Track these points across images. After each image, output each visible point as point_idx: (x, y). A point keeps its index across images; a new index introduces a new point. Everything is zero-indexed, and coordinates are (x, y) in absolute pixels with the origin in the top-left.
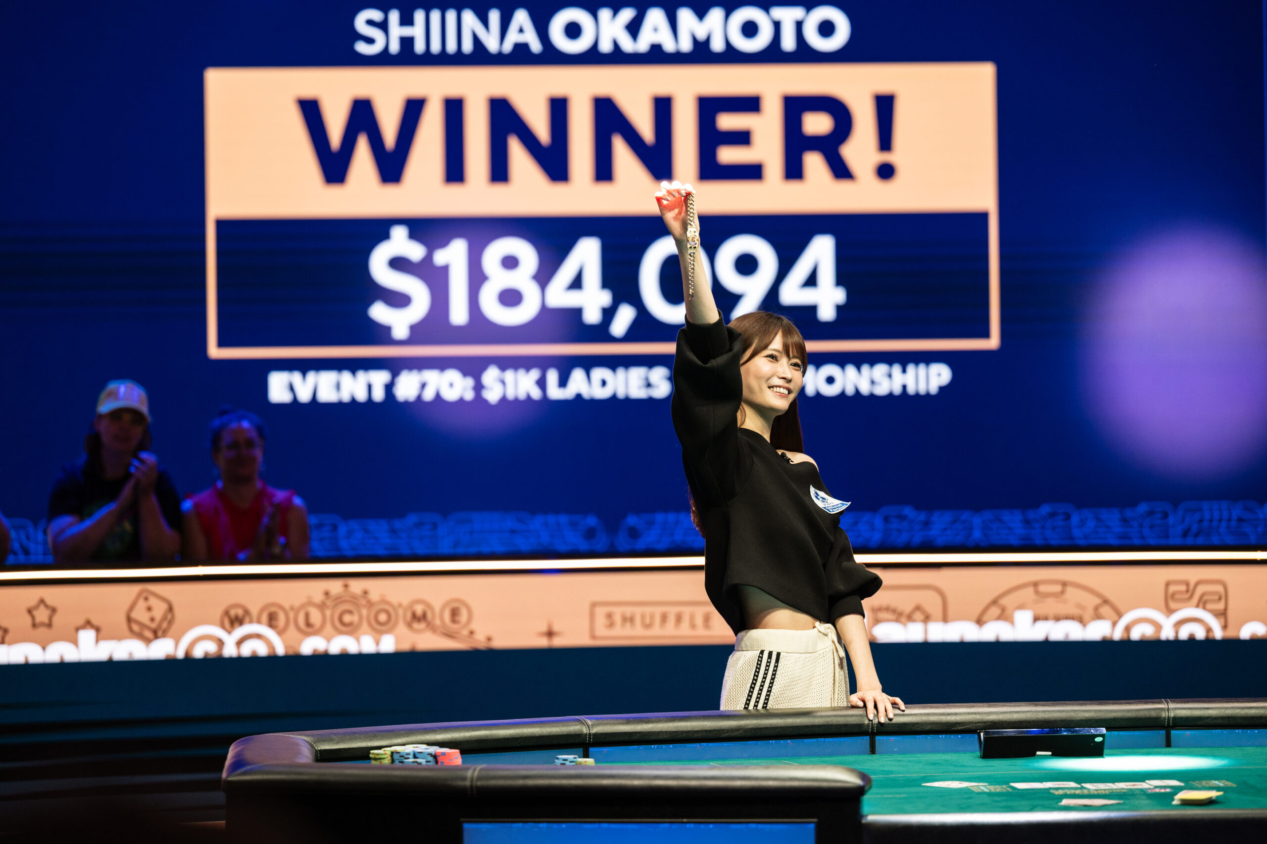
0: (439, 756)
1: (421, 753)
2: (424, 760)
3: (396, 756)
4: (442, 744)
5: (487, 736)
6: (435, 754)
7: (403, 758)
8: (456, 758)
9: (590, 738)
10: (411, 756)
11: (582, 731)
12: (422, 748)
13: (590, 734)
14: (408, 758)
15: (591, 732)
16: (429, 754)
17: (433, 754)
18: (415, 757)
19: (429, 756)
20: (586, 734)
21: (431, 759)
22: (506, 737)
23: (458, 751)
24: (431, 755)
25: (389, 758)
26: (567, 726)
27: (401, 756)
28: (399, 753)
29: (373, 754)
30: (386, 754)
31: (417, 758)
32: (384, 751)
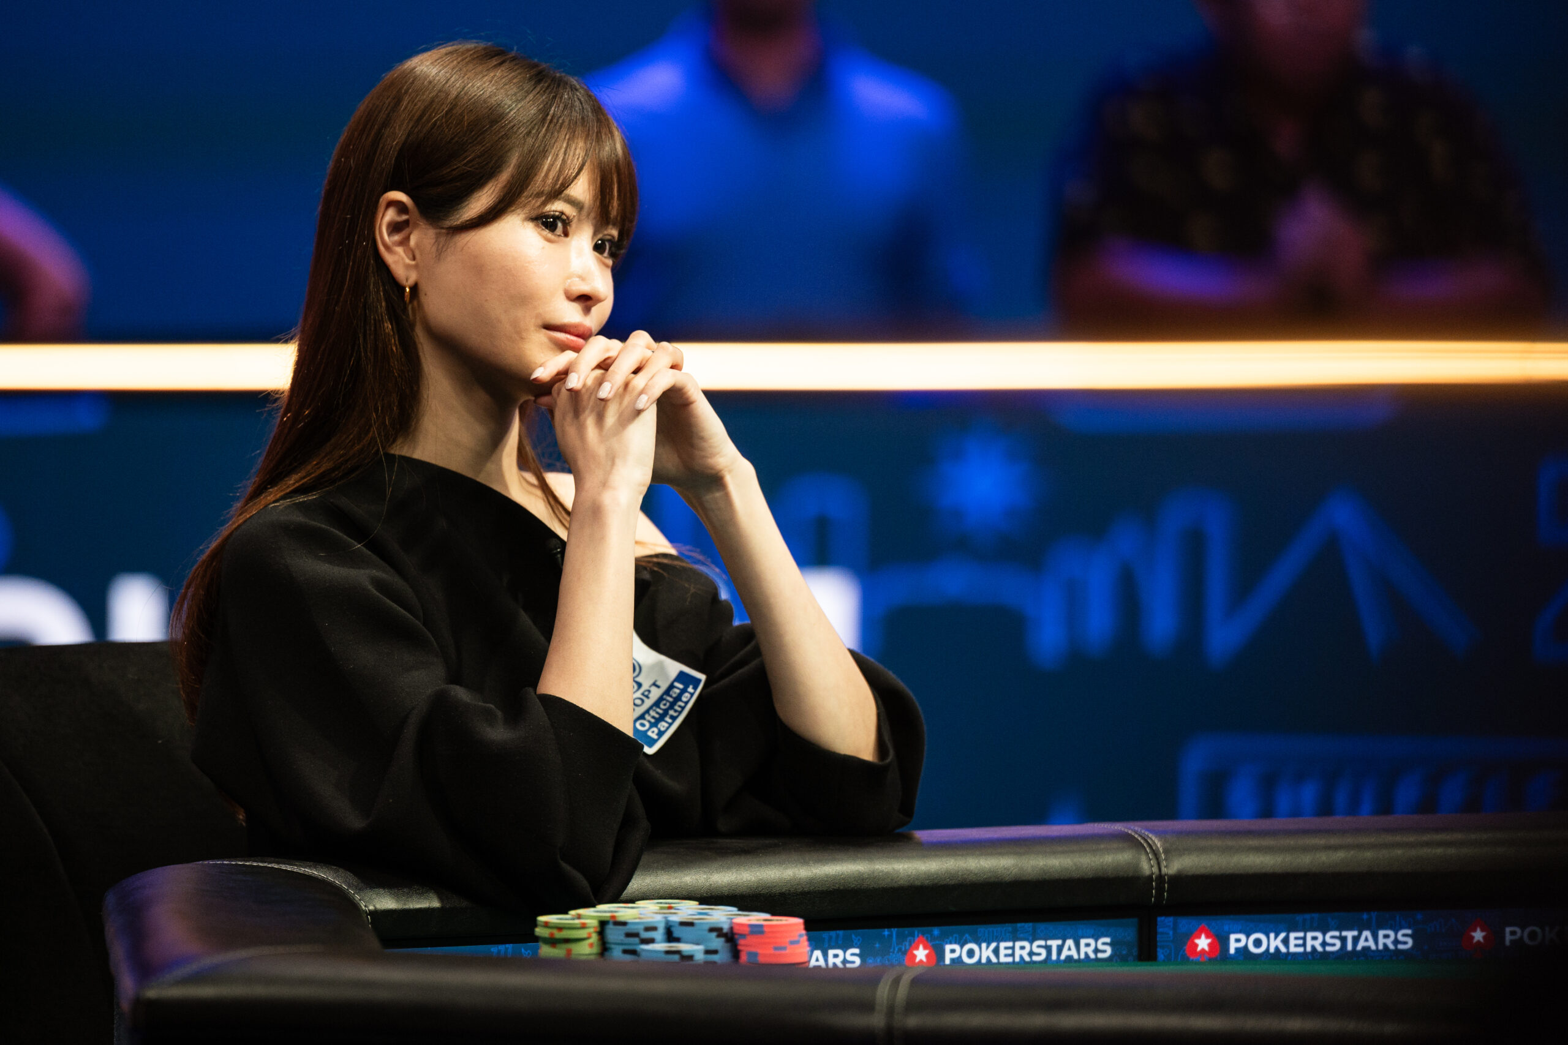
0: (743, 936)
1: (690, 924)
2: (701, 948)
3: (614, 935)
4: (745, 900)
5: (860, 877)
6: (731, 929)
7: (637, 940)
8: (792, 943)
9: (1160, 889)
10: (659, 935)
11: (1137, 866)
12: (687, 909)
13: (1161, 877)
14: (651, 941)
15: (1164, 870)
16: (712, 930)
17: (726, 927)
18: (670, 937)
19: (714, 934)
20: (1150, 878)
21: (718, 943)
22: (918, 883)
23: (798, 921)
24: (717, 930)
25: (594, 938)
26: (1094, 852)
27: (629, 935)
28: (624, 924)
29: (546, 925)
30: (584, 926)
31: (678, 940)
32: (579, 917)
